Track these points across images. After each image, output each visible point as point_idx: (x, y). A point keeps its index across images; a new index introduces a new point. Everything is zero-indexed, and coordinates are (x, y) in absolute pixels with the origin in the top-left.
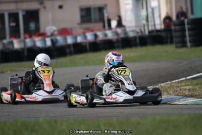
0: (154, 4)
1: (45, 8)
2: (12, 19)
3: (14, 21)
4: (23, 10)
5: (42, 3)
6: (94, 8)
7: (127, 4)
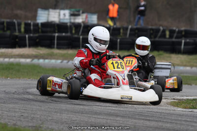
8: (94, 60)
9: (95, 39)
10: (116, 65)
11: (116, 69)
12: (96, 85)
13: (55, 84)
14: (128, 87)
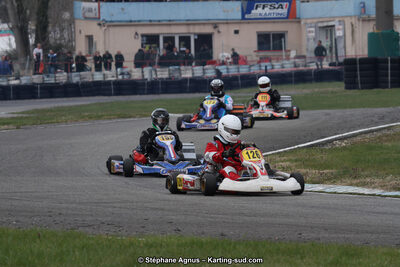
0: (339, 33)
1: (219, 32)
2: (183, 43)
3: (185, 46)
4: (195, 34)
5: (215, 27)
6: (274, 35)
7: (310, 32)
8: (227, 152)
9: (226, 129)
10: (251, 155)
11: (252, 159)
12: (231, 178)
13: (186, 182)
14: (267, 177)
